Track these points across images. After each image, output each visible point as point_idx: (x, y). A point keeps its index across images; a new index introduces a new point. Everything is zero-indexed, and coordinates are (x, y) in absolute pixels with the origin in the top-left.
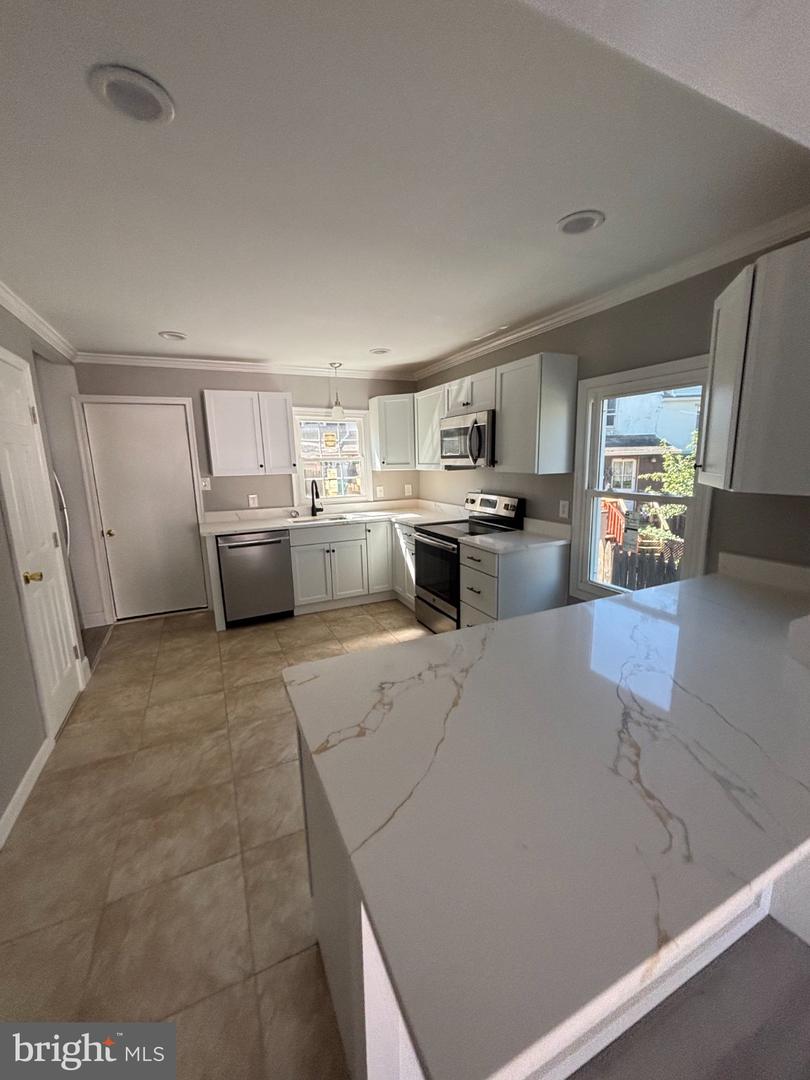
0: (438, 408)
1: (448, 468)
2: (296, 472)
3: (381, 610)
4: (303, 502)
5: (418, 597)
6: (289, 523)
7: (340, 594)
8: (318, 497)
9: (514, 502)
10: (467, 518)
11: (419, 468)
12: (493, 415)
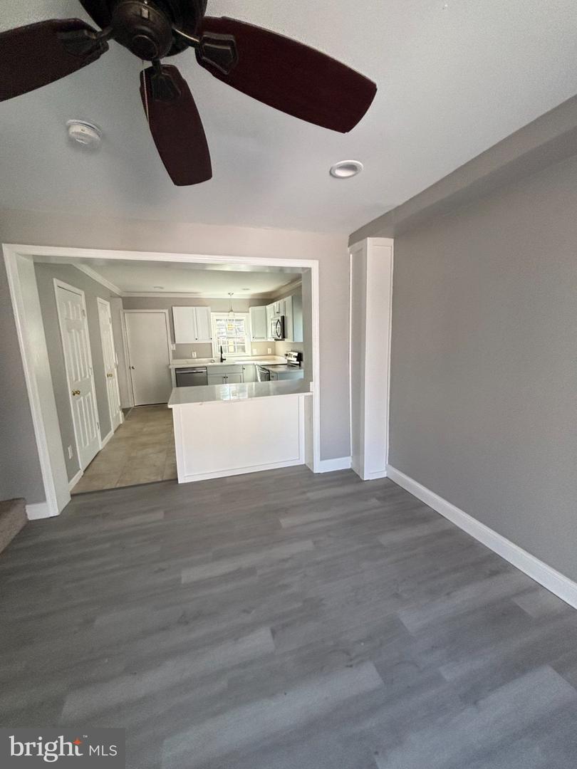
2: (213, 342)
4: (217, 356)
6: (209, 364)
8: (223, 353)
10: (286, 362)
12: (283, 318)
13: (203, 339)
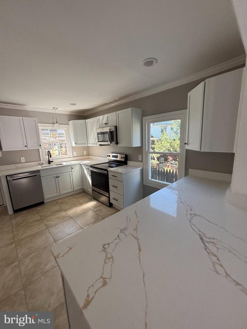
0: (95, 125)
1: (100, 145)
2: (41, 148)
3: (80, 196)
4: (45, 159)
5: (93, 190)
6: (39, 168)
7: (63, 192)
8: (51, 157)
9: (124, 156)
10: (108, 162)
11: (89, 145)
12: (116, 127)
13: (32, 146)
